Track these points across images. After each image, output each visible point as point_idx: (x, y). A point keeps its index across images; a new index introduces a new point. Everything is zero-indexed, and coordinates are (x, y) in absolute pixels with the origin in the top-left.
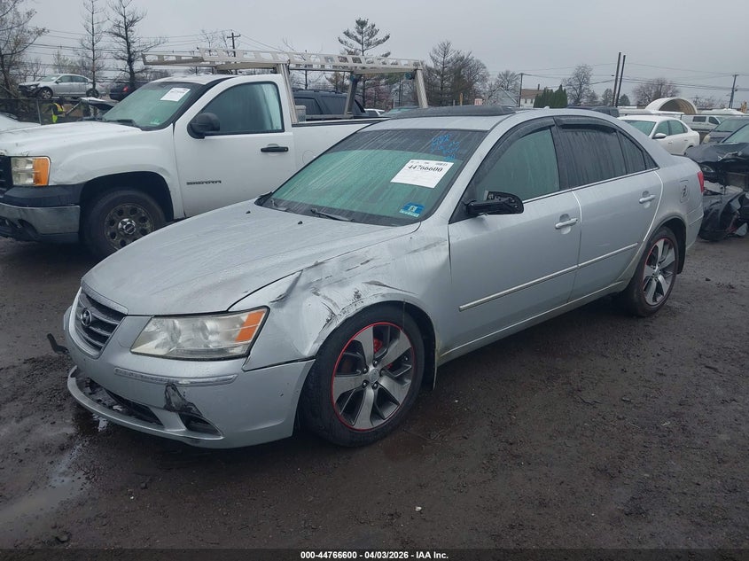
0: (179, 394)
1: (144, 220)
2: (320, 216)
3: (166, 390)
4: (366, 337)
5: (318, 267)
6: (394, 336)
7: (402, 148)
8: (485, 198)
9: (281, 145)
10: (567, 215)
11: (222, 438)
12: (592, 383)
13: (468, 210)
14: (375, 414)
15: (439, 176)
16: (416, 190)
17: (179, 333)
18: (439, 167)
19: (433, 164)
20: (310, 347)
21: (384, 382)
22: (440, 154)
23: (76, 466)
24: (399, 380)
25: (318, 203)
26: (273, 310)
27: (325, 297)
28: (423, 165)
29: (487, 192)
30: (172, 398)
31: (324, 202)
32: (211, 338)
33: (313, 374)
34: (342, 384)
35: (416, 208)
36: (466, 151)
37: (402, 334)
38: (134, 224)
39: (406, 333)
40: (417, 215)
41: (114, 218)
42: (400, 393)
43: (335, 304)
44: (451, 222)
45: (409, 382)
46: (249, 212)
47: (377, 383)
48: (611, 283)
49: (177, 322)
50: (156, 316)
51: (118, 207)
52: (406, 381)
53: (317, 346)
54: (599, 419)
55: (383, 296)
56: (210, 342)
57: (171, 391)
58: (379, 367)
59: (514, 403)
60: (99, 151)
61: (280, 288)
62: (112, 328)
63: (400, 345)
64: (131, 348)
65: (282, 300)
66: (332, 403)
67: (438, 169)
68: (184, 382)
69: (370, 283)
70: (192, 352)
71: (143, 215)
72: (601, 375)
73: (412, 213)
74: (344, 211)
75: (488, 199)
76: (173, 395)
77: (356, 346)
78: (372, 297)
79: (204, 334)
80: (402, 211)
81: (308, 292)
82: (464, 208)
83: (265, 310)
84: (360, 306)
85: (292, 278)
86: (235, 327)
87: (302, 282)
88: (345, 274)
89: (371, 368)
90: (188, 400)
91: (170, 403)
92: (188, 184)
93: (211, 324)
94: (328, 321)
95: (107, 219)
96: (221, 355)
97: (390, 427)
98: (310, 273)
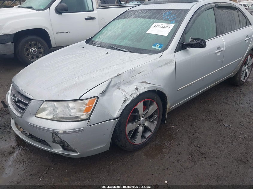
0: (58, 137)
1: (40, 48)
2: (115, 49)
3: (53, 135)
4: (140, 106)
5: (119, 76)
6: (151, 104)
7: (150, 17)
8: (190, 41)
9: (93, 17)
10: (220, 47)
11: (79, 154)
12: (226, 117)
13: (182, 46)
14: (143, 136)
15: (169, 30)
16: (158, 37)
17: (57, 108)
18: (168, 26)
19: (165, 25)
20: (117, 113)
21: (146, 124)
22: (168, 20)
23: (16, 162)
24: (152, 122)
25: (114, 43)
26: (100, 98)
27: (122, 90)
28: (160, 25)
29: (191, 38)
30: (55, 138)
31: (116, 42)
32: (72, 111)
33: (118, 124)
34: (130, 127)
35: (159, 45)
36: (180, 19)
37: (155, 103)
38: (36, 50)
39: (156, 103)
40: (160, 49)
41: (28, 47)
42: (152, 127)
43: (127, 93)
44: (175, 52)
45: (156, 122)
46: (84, 47)
47: (144, 124)
48: (231, 74)
49: (55, 103)
50: (46, 101)
51: (29, 43)
52: (155, 122)
53: (120, 113)
54: (233, 134)
55: (148, 88)
56: (71, 113)
57: (55, 136)
58: (145, 118)
59: (197, 127)
60: (19, 20)
61: (103, 87)
62: (26, 105)
63: (153, 108)
64: (35, 115)
65: (104, 93)
66: (126, 135)
67: (168, 27)
68: (61, 132)
69: (142, 82)
70: (63, 118)
71: (40, 46)
72: (228, 113)
73: (157, 48)
74: (126, 46)
75: (191, 41)
76: (56, 137)
77: (136, 111)
78: (143, 89)
79: (69, 110)
80: (153, 47)
81: (115, 88)
82: (181, 45)
83: (97, 98)
84: (138, 93)
85: (108, 82)
86: (83, 106)
87: (112, 84)
88: (131, 79)
89: (142, 119)
90: (63, 139)
91: (55, 140)
92: (57, 33)
93: (71, 104)
94: (124, 101)
95: (25, 48)
96: (77, 119)
97: (149, 141)
98: (116, 79)
